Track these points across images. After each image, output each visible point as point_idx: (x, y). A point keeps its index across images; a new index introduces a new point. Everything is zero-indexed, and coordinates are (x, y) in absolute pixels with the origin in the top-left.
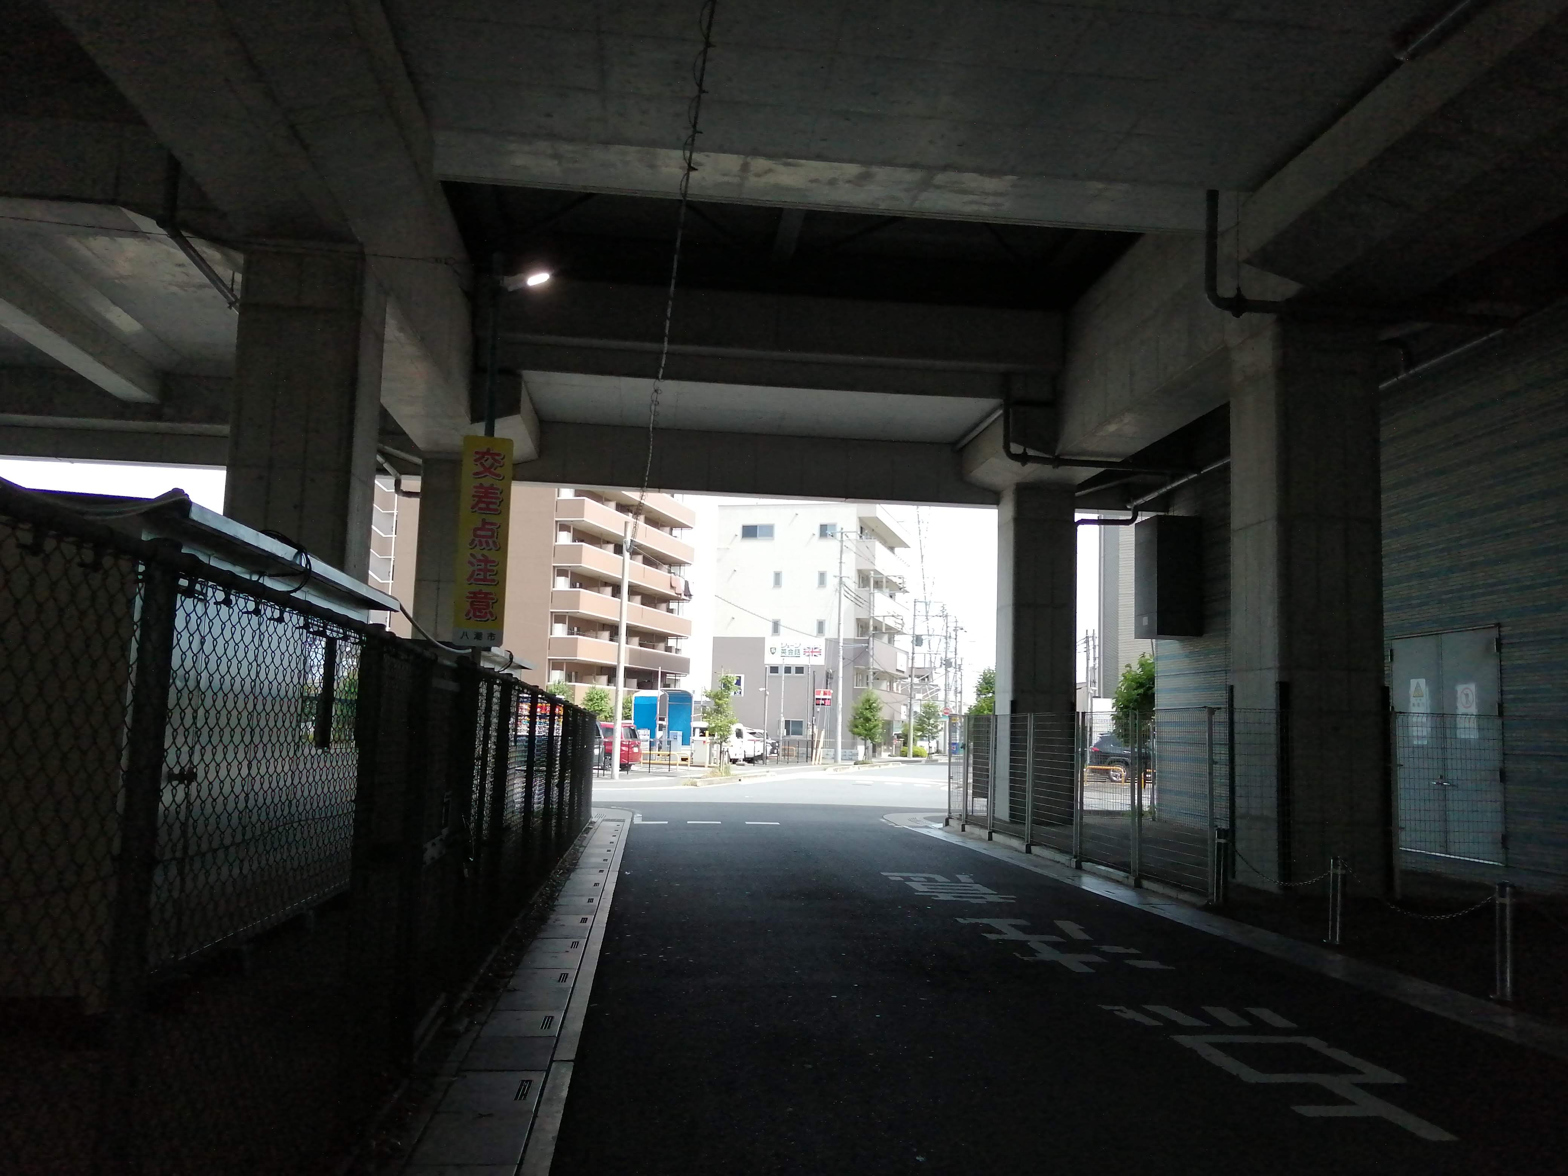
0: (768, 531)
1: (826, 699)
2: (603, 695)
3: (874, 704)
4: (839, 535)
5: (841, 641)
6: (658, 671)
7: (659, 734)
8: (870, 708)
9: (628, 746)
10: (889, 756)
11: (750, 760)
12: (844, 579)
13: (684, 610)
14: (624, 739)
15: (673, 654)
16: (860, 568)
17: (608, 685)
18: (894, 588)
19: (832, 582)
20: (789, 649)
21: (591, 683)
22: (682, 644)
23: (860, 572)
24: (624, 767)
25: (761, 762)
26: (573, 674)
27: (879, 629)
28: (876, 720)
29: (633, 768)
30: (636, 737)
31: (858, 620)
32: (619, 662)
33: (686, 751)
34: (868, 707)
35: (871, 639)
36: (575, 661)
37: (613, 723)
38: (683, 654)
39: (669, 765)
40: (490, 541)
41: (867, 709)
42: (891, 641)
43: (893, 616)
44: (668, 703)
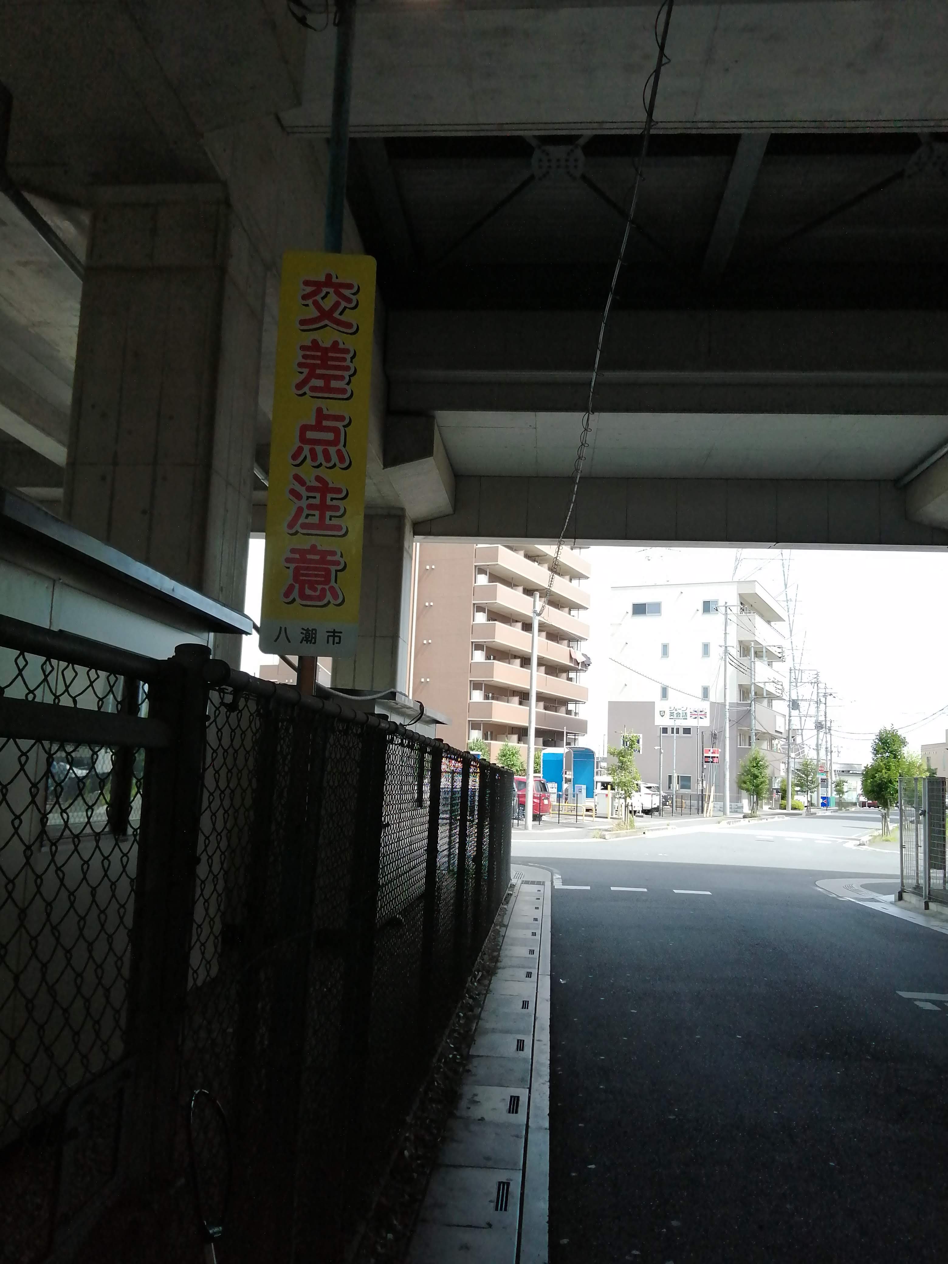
0: (656, 608)
1: (715, 757)
2: (514, 751)
3: (760, 762)
4: (722, 610)
5: (727, 704)
6: (563, 732)
7: (565, 786)
8: (757, 766)
9: (540, 798)
10: (770, 808)
11: (647, 812)
12: (728, 648)
13: (583, 679)
14: (535, 792)
15: (573, 716)
16: (742, 639)
17: (518, 743)
18: (772, 657)
19: (716, 652)
20: (676, 712)
21: (505, 741)
22: (581, 708)
23: (741, 642)
24: (537, 818)
25: (656, 813)
26: (489, 733)
27: (760, 695)
28: (763, 777)
29: (544, 818)
30: (545, 790)
31: (740, 686)
32: (530, 722)
33: (589, 803)
34: (755, 765)
35: (753, 703)
36: (491, 722)
37: (525, 777)
38: (581, 717)
39: (577, 815)
40: (332, 450)
41: (754, 767)
42: (770, 705)
43: (773, 682)
44: (572, 759)
